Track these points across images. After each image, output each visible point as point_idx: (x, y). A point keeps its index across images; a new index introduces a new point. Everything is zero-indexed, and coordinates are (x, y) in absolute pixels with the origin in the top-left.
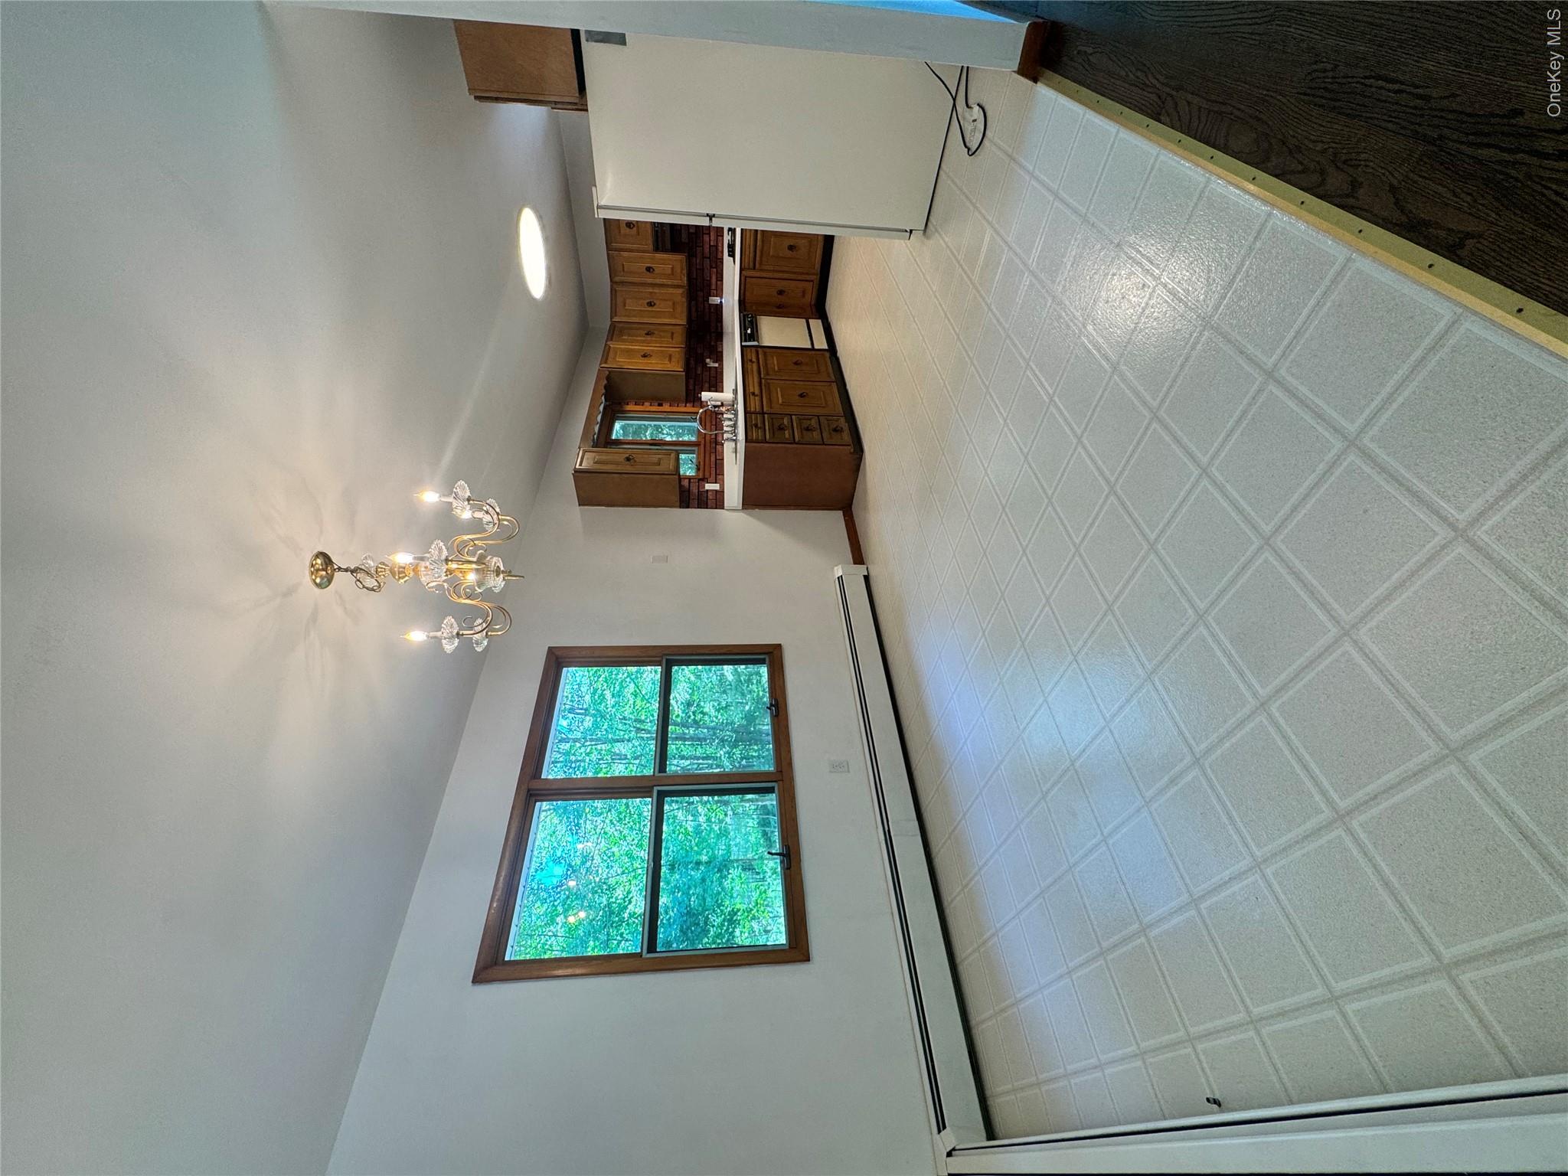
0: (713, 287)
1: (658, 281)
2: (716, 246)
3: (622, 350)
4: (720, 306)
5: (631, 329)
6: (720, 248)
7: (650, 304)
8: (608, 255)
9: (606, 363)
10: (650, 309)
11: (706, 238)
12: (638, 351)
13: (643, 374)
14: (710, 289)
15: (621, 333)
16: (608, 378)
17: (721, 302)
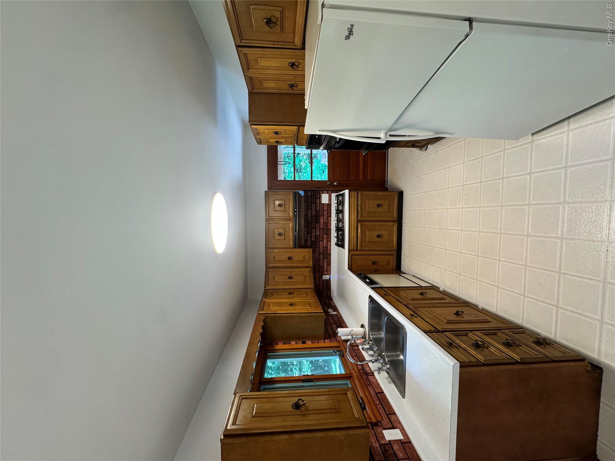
0: (325, 270)
1: (294, 265)
2: (327, 247)
3: (274, 303)
4: (328, 281)
5: (278, 292)
6: (329, 248)
7: (290, 278)
8: (266, 252)
9: (262, 310)
10: (289, 280)
11: (321, 243)
12: (285, 303)
13: (290, 317)
14: (323, 271)
15: (272, 294)
16: (264, 321)
17: (330, 278)
